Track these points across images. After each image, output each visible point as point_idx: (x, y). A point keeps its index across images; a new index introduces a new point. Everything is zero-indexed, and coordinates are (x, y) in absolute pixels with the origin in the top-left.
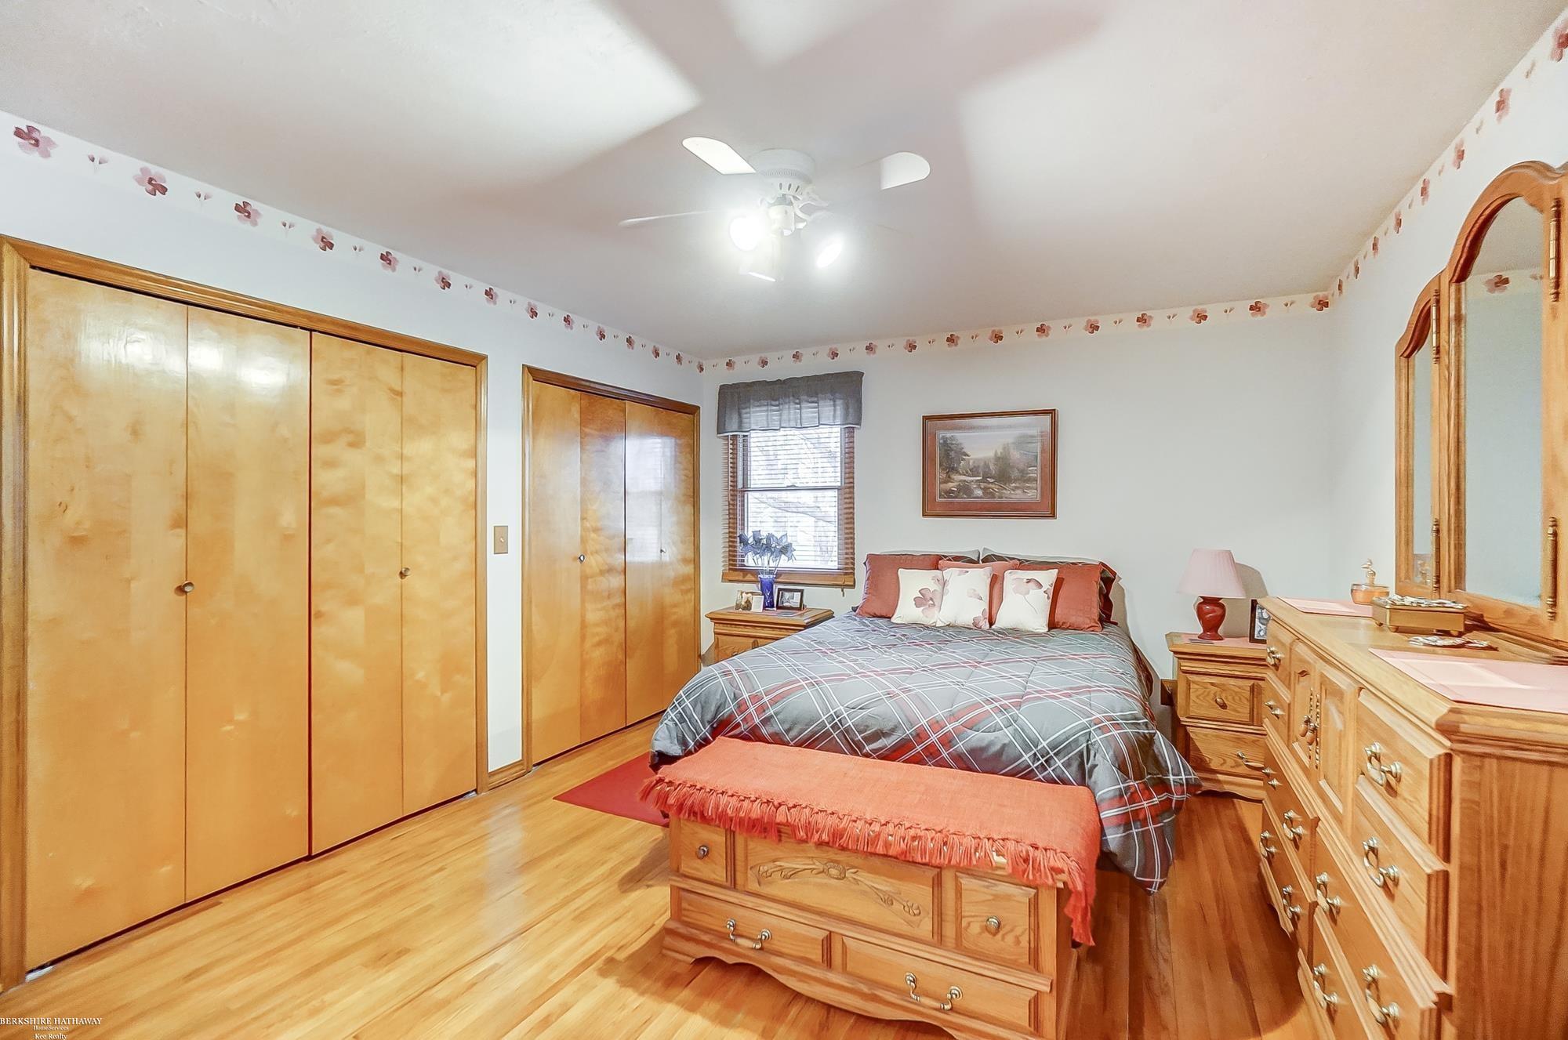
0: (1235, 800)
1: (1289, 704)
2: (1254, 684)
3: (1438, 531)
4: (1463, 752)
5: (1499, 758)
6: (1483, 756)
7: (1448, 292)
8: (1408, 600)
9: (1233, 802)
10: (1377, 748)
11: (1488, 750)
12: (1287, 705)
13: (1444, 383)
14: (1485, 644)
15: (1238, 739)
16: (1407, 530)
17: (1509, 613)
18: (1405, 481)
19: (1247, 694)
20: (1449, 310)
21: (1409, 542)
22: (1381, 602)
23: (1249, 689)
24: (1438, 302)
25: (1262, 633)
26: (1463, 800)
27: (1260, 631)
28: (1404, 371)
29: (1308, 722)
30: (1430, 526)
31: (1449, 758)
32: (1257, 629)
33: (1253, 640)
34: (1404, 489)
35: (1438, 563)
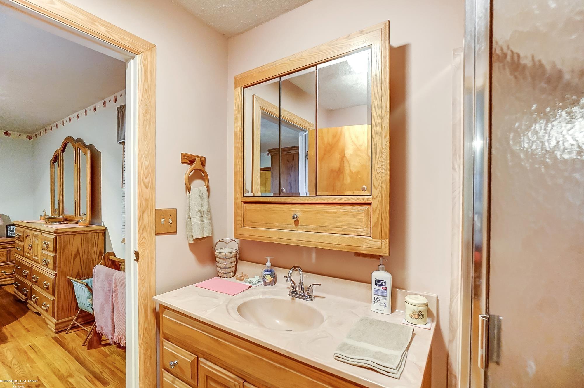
0: (2, 287)
1: (24, 245)
2: (8, 250)
3: (59, 202)
4: (58, 235)
5: (63, 235)
6: (61, 235)
7: (61, 154)
8: (52, 217)
9: (2, 288)
10: (45, 242)
11: (61, 234)
12: (23, 246)
13: (60, 172)
14: (65, 223)
15: (3, 267)
16: (53, 202)
17: (70, 217)
18: (53, 191)
19: (6, 253)
20: (61, 158)
21: (54, 205)
22: (46, 217)
23: (6, 251)
24: (59, 155)
25: (10, 235)
26: (58, 242)
27: (10, 234)
28: (52, 167)
29: (30, 245)
30: (57, 201)
31: (56, 237)
32: (8, 234)
33: (7, 237)
34: (52, 193)
35: (59, 209)
